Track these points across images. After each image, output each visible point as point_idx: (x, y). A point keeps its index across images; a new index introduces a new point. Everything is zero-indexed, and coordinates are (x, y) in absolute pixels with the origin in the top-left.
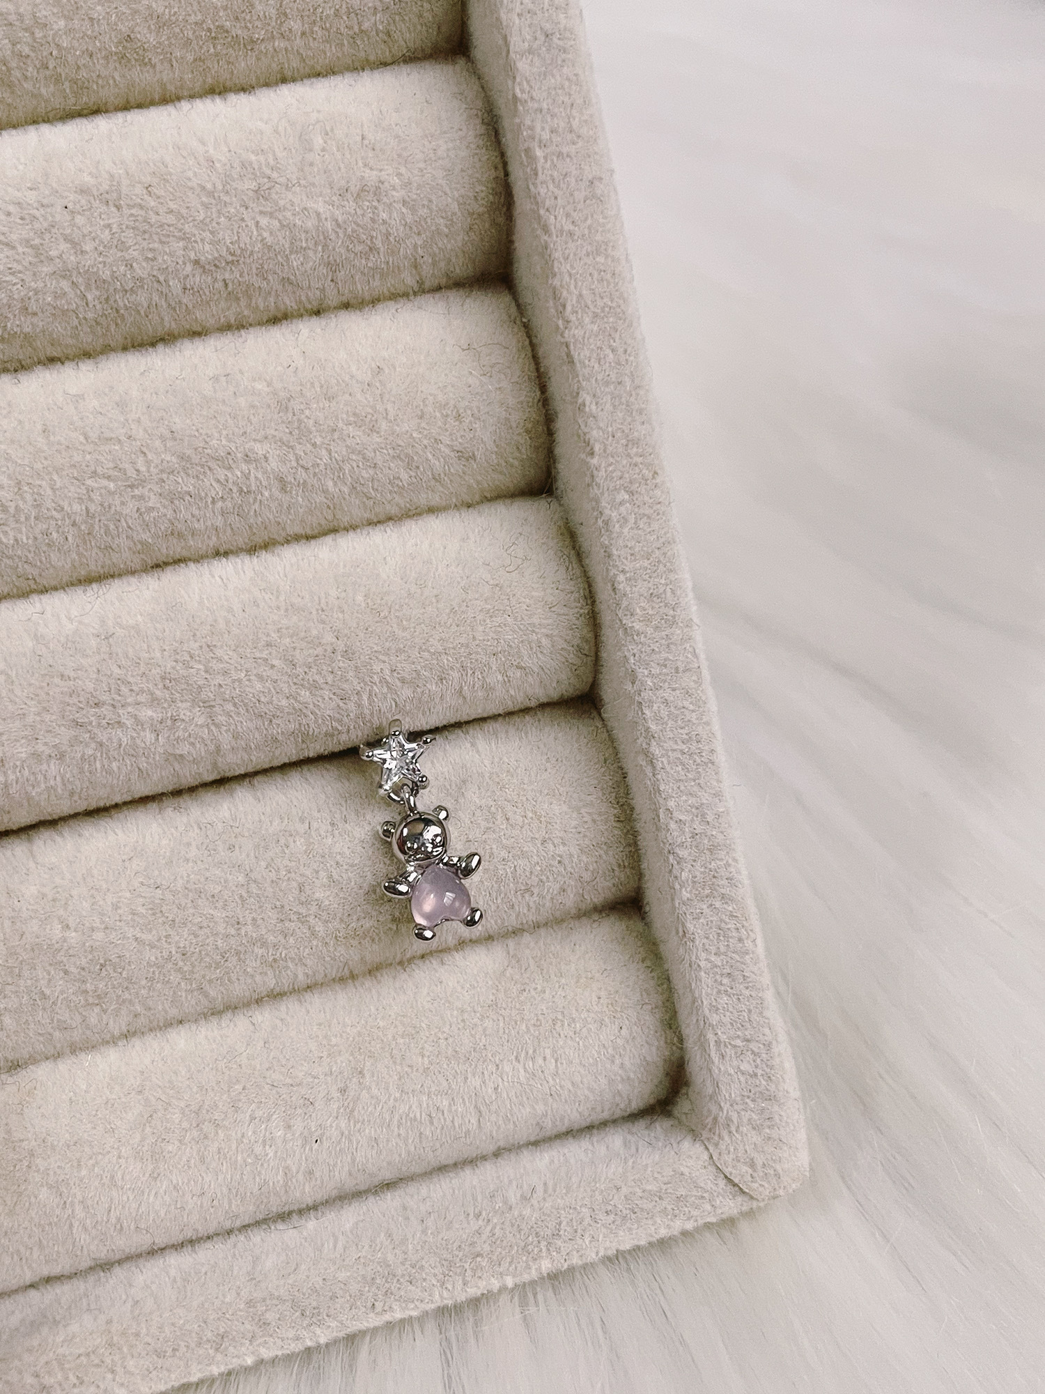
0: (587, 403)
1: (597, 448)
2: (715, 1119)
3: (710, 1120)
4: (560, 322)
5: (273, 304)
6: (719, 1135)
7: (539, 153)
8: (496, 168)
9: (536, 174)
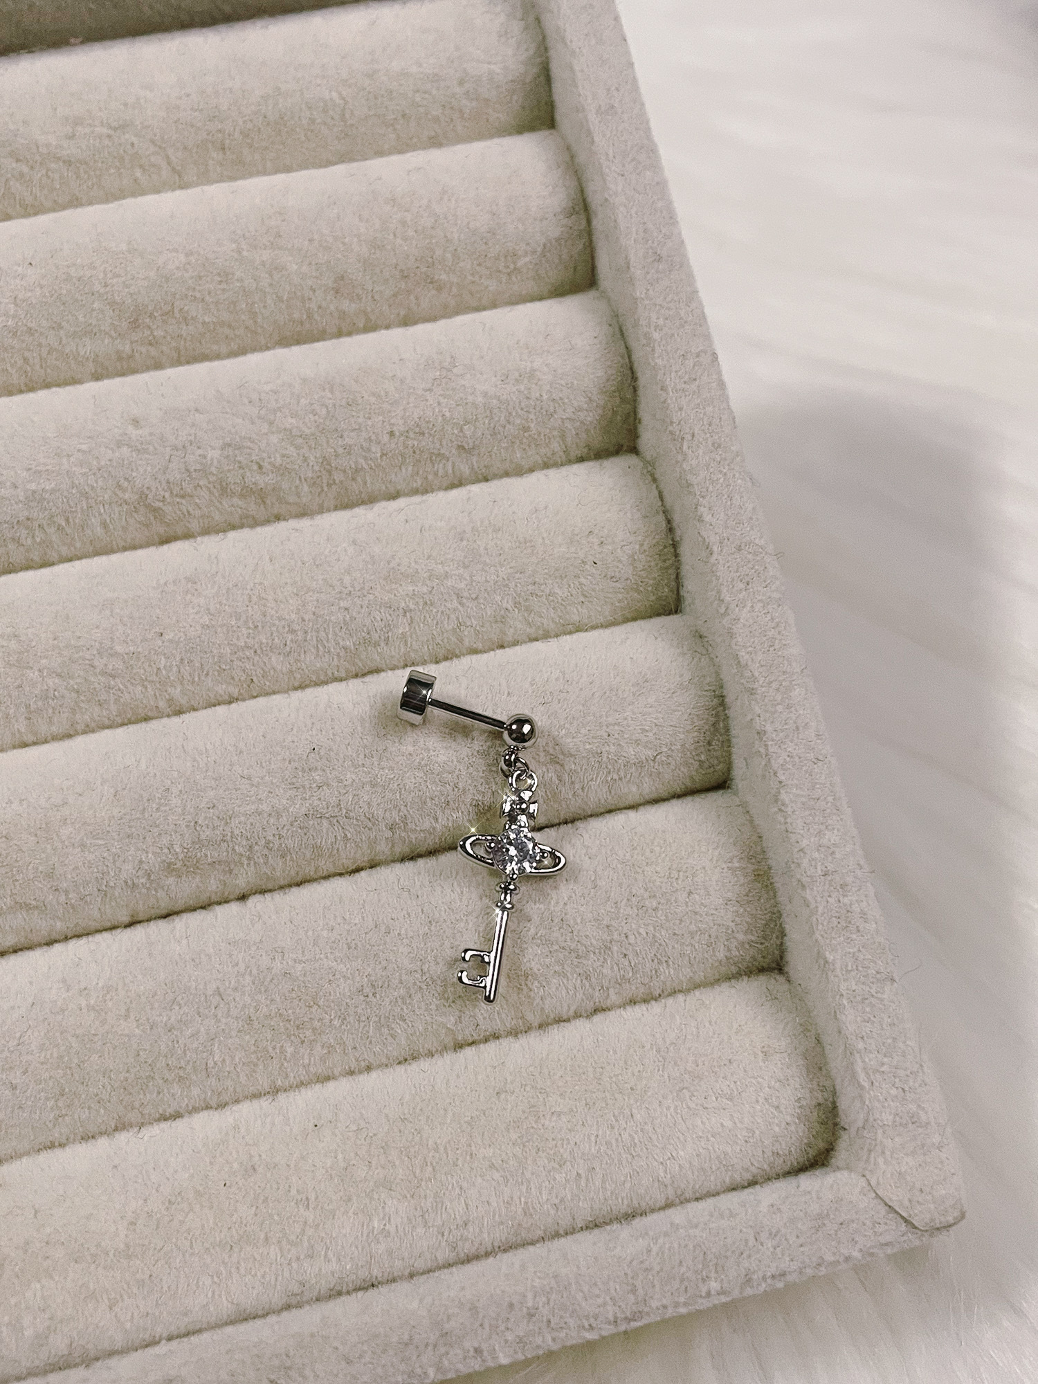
0: (705, 515)
1: (715, 548)
2: (870, 1150)
3: (866, 1149)
4: (680, 458)
5: (450, 471)
6: (875, 1163)
7: (656, 336)
8: (622, 357)
9: (653, 350)
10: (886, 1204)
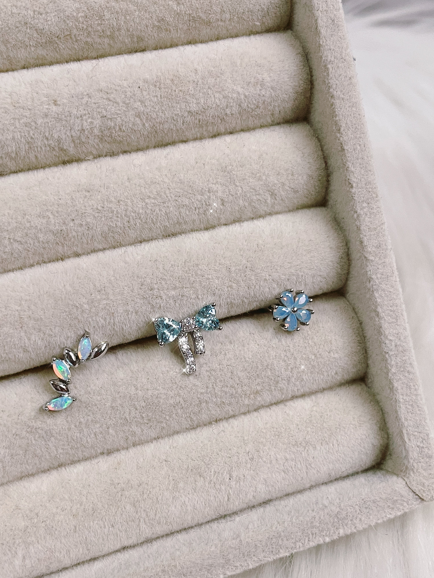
0: (350, 167)
1: (354, 185)
2: (407, 468)
3: (405, 467)
4: (338, 135)
5: (216, 129)
6: (409, 474)
7: (329, 66)
9: (328, 75)
10: (413, 491)
